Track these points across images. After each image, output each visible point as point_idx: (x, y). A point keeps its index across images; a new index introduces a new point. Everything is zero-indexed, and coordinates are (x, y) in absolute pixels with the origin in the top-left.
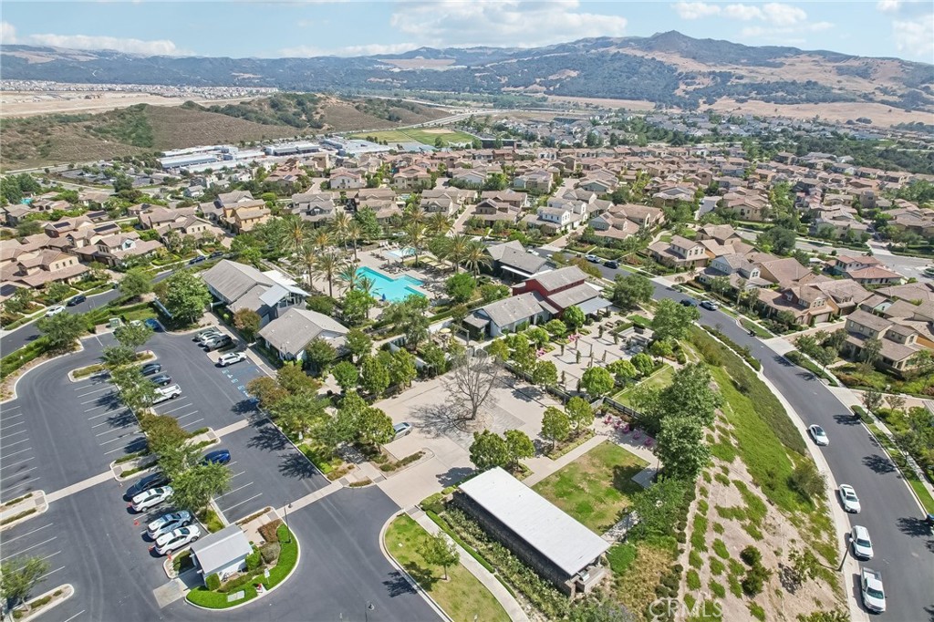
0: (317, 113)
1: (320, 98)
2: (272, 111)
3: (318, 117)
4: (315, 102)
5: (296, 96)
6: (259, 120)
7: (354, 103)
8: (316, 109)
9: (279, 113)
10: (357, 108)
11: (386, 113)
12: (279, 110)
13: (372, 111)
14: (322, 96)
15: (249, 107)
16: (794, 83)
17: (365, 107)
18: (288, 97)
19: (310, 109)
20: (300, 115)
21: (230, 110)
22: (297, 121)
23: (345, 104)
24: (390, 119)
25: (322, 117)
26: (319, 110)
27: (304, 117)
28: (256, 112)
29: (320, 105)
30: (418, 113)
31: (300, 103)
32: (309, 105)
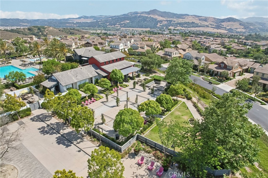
0: (45, 32)
1: (46, 27)
2: (29, 31)
3: (45, 33)
4: (44, 28)
5: (37, 27)
6: (24, 34)
7: (58, 29)
8: (45, 31)
9: (31, 32)
10: (59, 30)
11: (69, 32)
12: (31, 31)
13: (64, 31)
14: (47, 27)
15: (20, 30)
16: (189, 22)
17: (62, 30)
18: (34, 27)
19: (43, 31)
20: (39, 33)
21: (12, 31)
22: (38, 34)
23: (55, 29)
24: (71, 33)
25: (47, 33)
26: (46, 31)
27: (40, 33)
28: (23, 32)
29: (46, 30)
30: (80, 32)
31: (39, 29)
32: (42, 29)
